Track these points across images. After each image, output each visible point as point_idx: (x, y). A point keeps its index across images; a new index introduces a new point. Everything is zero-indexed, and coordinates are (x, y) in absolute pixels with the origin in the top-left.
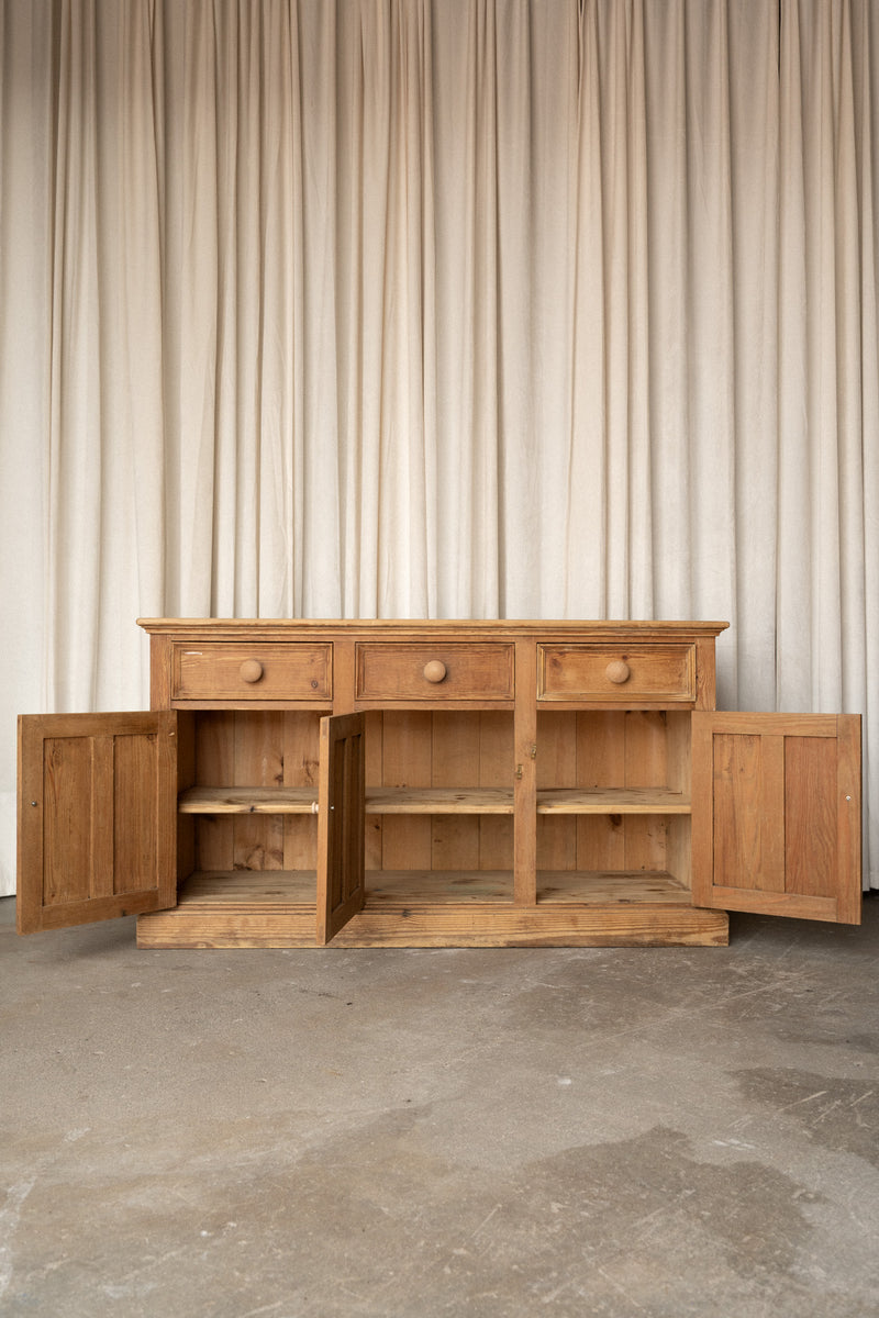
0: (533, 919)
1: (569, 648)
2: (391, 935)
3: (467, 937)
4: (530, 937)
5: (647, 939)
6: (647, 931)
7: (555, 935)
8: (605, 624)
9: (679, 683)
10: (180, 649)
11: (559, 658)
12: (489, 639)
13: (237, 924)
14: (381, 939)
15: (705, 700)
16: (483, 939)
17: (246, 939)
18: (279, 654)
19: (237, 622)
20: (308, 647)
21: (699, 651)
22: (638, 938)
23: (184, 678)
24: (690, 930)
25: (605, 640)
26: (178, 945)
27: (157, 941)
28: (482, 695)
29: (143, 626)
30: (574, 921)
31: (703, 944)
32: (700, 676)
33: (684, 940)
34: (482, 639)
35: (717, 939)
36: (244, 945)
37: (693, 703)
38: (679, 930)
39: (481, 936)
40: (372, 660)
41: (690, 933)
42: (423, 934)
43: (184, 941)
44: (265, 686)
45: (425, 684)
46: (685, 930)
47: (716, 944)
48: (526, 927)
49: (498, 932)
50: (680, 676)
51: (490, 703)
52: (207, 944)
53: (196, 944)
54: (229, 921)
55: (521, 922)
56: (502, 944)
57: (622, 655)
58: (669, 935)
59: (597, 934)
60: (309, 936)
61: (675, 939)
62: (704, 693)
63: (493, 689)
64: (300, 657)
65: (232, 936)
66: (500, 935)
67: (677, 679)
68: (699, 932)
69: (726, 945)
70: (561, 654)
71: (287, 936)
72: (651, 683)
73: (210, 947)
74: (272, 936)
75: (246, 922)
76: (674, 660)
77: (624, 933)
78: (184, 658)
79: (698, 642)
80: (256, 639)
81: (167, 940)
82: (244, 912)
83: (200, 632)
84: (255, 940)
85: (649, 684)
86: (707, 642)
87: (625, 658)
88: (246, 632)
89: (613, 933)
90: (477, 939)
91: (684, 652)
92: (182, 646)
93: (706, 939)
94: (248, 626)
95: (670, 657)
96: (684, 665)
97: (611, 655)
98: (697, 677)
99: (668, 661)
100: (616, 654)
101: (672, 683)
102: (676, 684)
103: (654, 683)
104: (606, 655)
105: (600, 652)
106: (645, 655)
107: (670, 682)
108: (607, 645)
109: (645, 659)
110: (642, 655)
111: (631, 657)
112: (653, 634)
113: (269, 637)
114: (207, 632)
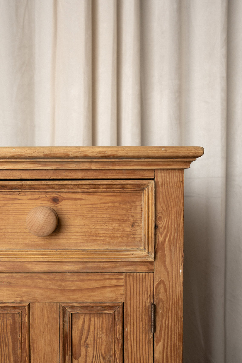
9: (132, 236)
15: (167, 259)
21: (160, 189)
32: (161, 224)
37: (151, 263)
50: (133, 225)
57: (50, 196)
62: (167, 248)
67: (128, 229)
72: (92, 235)
76: (126, 203)
79: (159, 177)
85: (90, 236)
86: (173, 177)
87: (55, 200)
91: (138, 190)
95: (119, 199)
96: (139, 210)
97: (36, 196)
98: (156, 227)
99: (117, 204)
100: (43, 196)
101: (122, 236)
102: (128, 236)
103: (97, 235)
104: (29, 197)
105: (19, 193)
106: (83, 196)
107: (119, 233)
108: (28, 182)
109: (83, 202)
110: (79, 196)
111: (64, 199)
112: (94, 167)
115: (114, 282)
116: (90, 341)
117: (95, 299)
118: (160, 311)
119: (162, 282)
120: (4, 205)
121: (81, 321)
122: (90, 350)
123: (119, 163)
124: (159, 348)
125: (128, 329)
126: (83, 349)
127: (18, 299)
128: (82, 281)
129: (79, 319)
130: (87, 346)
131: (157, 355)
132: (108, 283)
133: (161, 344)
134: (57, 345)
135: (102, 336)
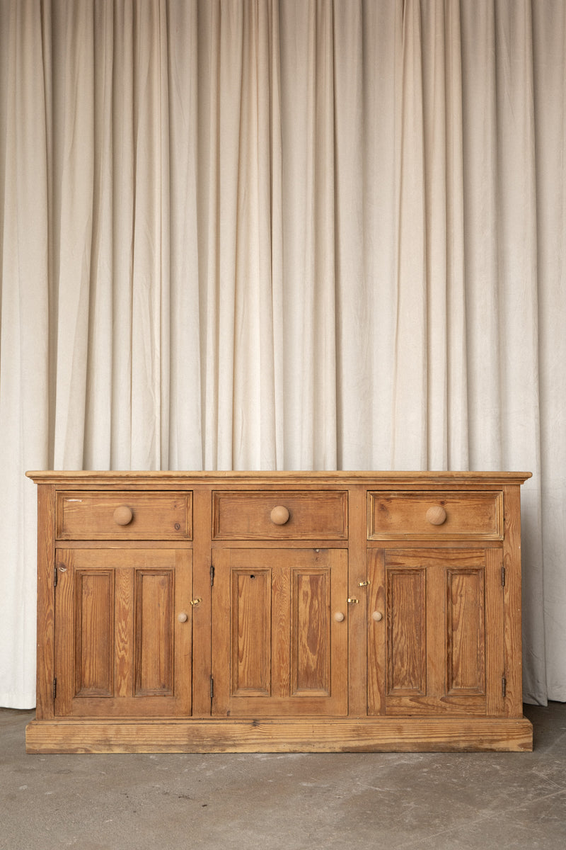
0: (364, 728)
1: (395, 495)
2: (242, 742)
3: (309, 744)
4: (363, 743)
5: (462, 745)
6: (463, 738)
7: (383, 742)
8: (426, 474)
9: (489, 525)
10: (63, 497)
11: (386, 504)
12: (326, 488)
13: (111, 732)
14: (234, 745)
15: (511, 540)
16: (321, 745)
17: (119, 745)
18: (146, 501)
19: (112, 474)
20: (171, 495)
21: (506, 496)
22: (455, 745)
23: (66, 521)
24: (500, 738)
25: (427, 488)
26: (60, 750)
27: (43, 747)
28: (321, 535)
29: (31, 477)
30: (400, 730)
31: (511, 750)
32: (507, 518)
33: (494, 746)
34: (320, 488)
35: (522, 745)
36: (117, 750)
37: (502, 542)
38: (490, 738)
39: (320, 743)
40: (226, 505)
41: (499, 740)
42: (270, 741)
43: (66, 747)
44: (134, 528)
45: (272, 525)
46: (495, 738)
47: (522, 750)
48: (359, 735)
49: (334, 739)
50: (490, 518)
51: (328, 542)
52: (86, 750)
53: (76, 749)
54: (104, 730)
55: (354, 731)
56: (337, 750)
57: (440, 501)
58: (482, 741)
59: (419, 741)
60: (172, 743)
61: (486, 746)
62: (511, 533)
63: (330, 530)
64: (165, 503)
65: (107, 743)
66: (335, 742)
67: (487, 521)
68: (508, 739)
69: (531, 750)
70: (388, 500)
71: (154, 743)
72: (465, 525)
73: (88, 753)
74: (141, 743)
75: (118, 732)
76: (485, 505)
77: (443, 740)
78: (66, 505)
79: (506, 489)
80: (127, 488)
81: (51, 747)
82: (117, 722)
83: (80, 482)
84: (126, 746)
85: (463, 525)
86: (514, 489)
87: (442, 503)
88: (118, 482)
89: (433, 740)
90: (317, 745)
91: (493, 498)
92: (66, 494)
93: (513, 745)
94: (121, 477)
95: (481, 502)
96: (493, 509)
97: (431, 501)
98: (504, 520)
99: (480, 506)
100: (436, 500)
101: (483, 525)
102: (487, 525)
103: (468, 525)
104: (427, 501)
105: (421, 499)
106: (460, 501)
107: (481, 524)
108: (427, 492)
109: (460, 504)
110: (457, 501)
111: (448, 502)
112: (467, 483)
113: (138, 486)
114: (85, 483)
115: (479, 554)
116: (463, 593)
117: (467, 564)
118: (507, 573)
119: (508, 554)
120: (411, 506)
121: (457, 580)
122: (463, 598)
123: (482, 481)
124: (507, 596)
125: (487, 584)
126: (459, 598)
127: (419, 565)
128: (459, 553)
129: (456, 578)
130: (461, 596)
131: (505, 601)
132: (475, 555)
133: (508, 593)
134: (443, 594)
135: (471, 589)
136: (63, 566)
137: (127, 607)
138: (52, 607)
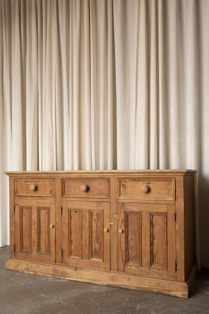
0: (115, 277)
1: (128, 180)
2: (71, 276)
3: (94, 280)
4: (114, 283)
5: (156, 290)
7: (123, 284)
9: (169, 194)
11: (125, 183)
12: (102, 177)
13: (29, 266)
14: (68, 277)
15: (179, 201)
16: (99, 281)
17: (32, 271)
18: (41, 182)
20: (49, 180)
22: (152, 290)
23: (17, 189)
24: (173, 290)
25: (141, 177)
26: (15, 270)
27: (10, 268)
29: (7, 174)
30: (129, 280)
31: (178, 296)
32: (177, 190)
33: (170, 293)
34: (99, 177)
35: (183, 295)
36: (31, 273)
37: (174, 201)
38: (168, 289)
39: (98, 280)
40: (67, 184)
41: (172, 291)
42: (80, 277)
43: (16, 269)
44: (38, 192)
46: (170, 289)
47: (183, 297)
48: (113, 280)
49: (104, 280)
50: (169, 191)
51: (102, 199)
52: (22, 271)
53: (19, 270)
54: (28, 265)
55: (111, 277)
56: (105, 284)
57: (147, 182)
58: (164, 290)
59: (137, 286)
60: (48, 273)
61: (166, 292)
62: (179, 198)
63: (104, 194)
64: (47, 182)
65: (28, 269)
66: (104, 281)
67: (168, 192)
68: (176, 291)
69: (187, 298)
70: (126, 182)
71: (42, 272)
73: (23, 272)
74: (39, 271)
75: (32, 266)
76: (168, 184)
77: (147, 287)
79: (176, 177)
81: (12, 268)
82: (32, 262)
84: (34, 272)
85: (157, 194)
86: (180, 177)
87: (148, 183)
88: (32, 175)
89: (143, 286)
90: (97, 281)
91: (171, 181)
92: (17, 180)
93: (179, 294)
95: (166, 183)
96: (171, 186)
97: (143, 182)
98: (175, 191)
99: (165, 185)
100: (145, 182)
101: (166, 194)
102: (168, 194)
103: (159, 193)
104: (142, 183)
105: (139, 182)
106: (156, 183)
107: (165, 193)
108: (141, 179)
109: (156, 184)
110: (155, 182)
111: (151, 183)
112: (158, 175)
113: (38, 177)
114: (22, 175)
115: (164, 206)
116: (158, 223)
117: (159, 211)
118: (177, 215)
119: (177, 207)
120: (135, 185)
121: (155, 217)
122: (158, 226)
123: (165, 174)
124: (177, 226)
125: (168, 220)
126: (156, 225)
127: (138, 210)
128: (155, 206)
129: (155, 216)
130: (157, 225)
131: (177, 228)
132: (162, 206)
133: (178, 225)
134: (149, 224)
135: (161, 222)
136: (16, 205)
137: (35, 221)
138: (13, 219)
